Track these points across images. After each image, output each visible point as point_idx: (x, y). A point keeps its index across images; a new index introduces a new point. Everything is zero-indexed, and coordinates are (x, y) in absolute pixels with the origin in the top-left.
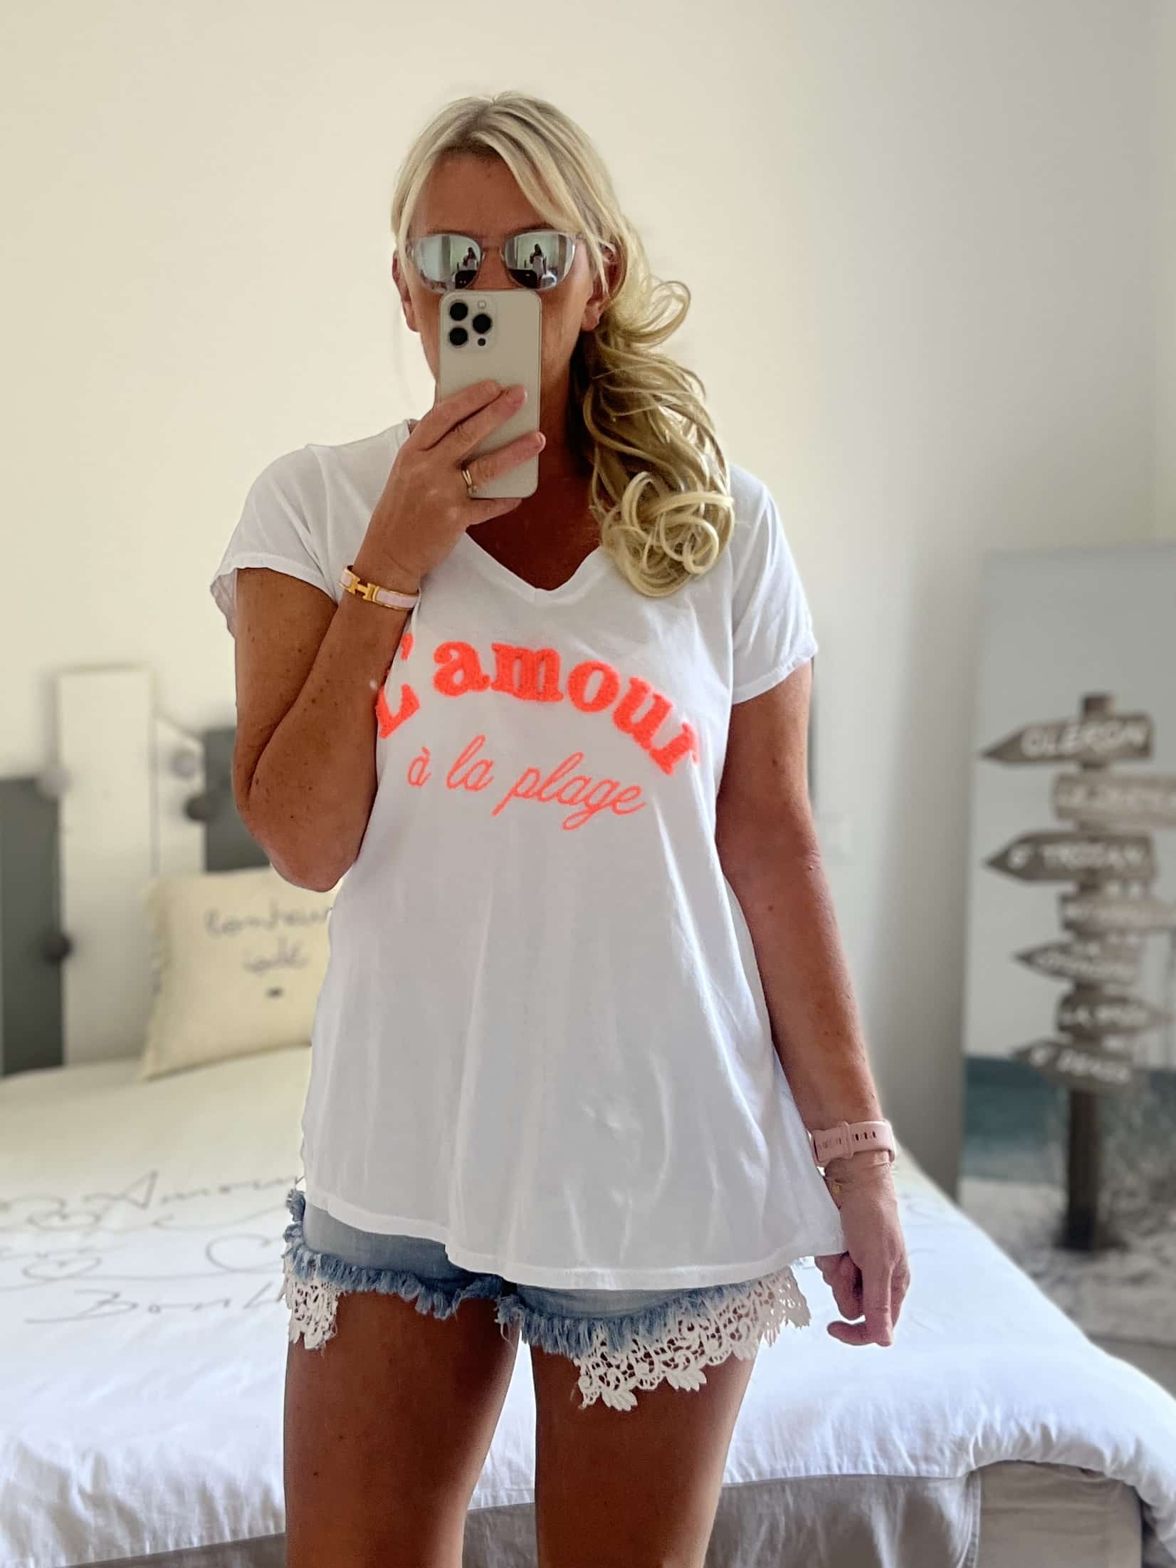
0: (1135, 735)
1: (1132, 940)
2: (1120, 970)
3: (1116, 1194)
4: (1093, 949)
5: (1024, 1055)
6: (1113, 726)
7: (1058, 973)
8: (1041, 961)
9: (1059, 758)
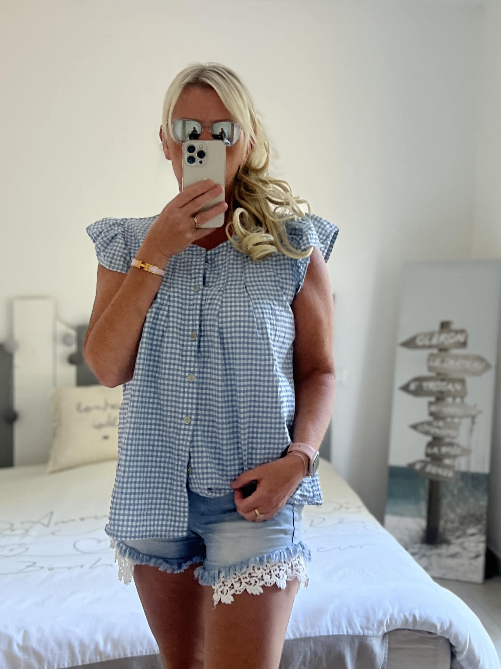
0: (460, 338)
1: (456, 420)
2: (451, 432)
3: (446, 522)
4: (441, 424)
5: (411, 466)
6: (452, 334)
7: (427, 433)
8: (420, 428)
9: (430, 347)
